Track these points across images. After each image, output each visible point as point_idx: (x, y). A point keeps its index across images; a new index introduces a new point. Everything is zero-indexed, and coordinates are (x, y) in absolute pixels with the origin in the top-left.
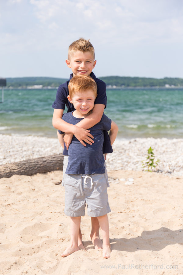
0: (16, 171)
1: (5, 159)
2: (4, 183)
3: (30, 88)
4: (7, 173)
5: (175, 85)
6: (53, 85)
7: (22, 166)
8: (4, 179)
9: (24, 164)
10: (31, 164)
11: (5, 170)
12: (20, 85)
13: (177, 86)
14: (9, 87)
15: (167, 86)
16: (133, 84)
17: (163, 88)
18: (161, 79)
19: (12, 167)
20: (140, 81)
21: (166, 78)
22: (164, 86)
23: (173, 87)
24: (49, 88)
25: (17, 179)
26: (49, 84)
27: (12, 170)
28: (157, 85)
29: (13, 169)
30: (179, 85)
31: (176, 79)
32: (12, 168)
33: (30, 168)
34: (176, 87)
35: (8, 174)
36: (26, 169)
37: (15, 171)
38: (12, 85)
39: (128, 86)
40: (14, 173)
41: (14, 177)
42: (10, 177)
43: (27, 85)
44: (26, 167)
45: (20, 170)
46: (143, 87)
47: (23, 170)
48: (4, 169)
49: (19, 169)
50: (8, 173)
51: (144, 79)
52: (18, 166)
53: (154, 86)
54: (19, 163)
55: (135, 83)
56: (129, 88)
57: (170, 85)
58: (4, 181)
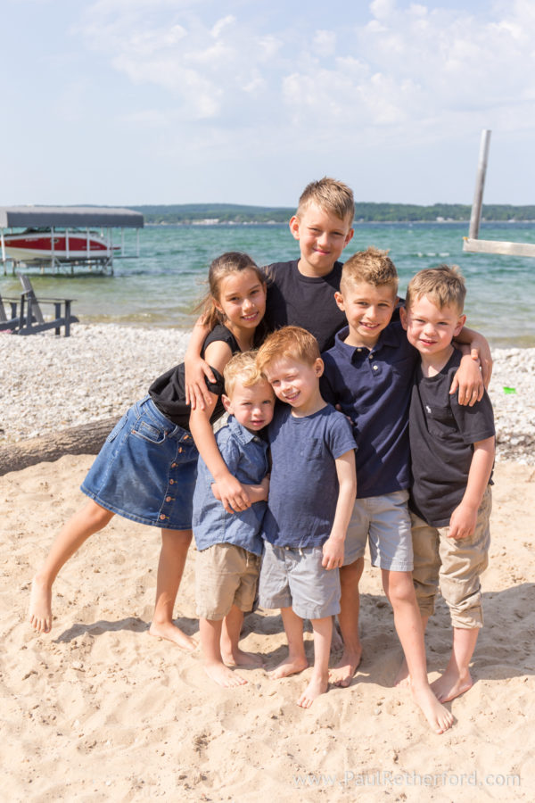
0: (70, 446)
1: (87, 396)
2: (41, 475)
3: (196, 223)
4: (50, 453)
5: (454, 218)
6: (237, 218)
7: (81, 437)
8: (43, 464)
9: (87, 432)
10: (100, 431)
11: (47, 446)
12: (179, 219)
13: (458, 219)
14: (160, 222)
15: (440, 220)
16: (380, 217)
17: (434, 222)
18: (429, 207)
19: (61, 439)
20: (392, 210)
21: (438, 205)
22: (435, 220)
23: (450, 221)
24: (231, 223)
25: (69, 464)
26: (231, 217)
27: (61, 446)
28: (421, 219)
29: (63, 444)
30: (461, 218)
31: (456, 206)
32: (62, 442)
33: (98, 439)
34: (456, 222)
35: (52, 455)
36: (89, 442)
37: (67, 447)
38: (166, 219)
39: (370, 219)
40: (66, 452)
41: (64, 459)
42: (56, 460)
43: (192, 218)
44: (89, 437)
45: (77, 446)
46: (396, 222)
47: (83, 445)
48: (46, 444)
49: (75, 444)
50: (53, 452)
51: (398, 207)
52: (75, 436)
53: (416, 219)
54: (77, 429)
55: (383, 214)
56: (373, 222)
57: (446, 219)
58: (43, 468)
